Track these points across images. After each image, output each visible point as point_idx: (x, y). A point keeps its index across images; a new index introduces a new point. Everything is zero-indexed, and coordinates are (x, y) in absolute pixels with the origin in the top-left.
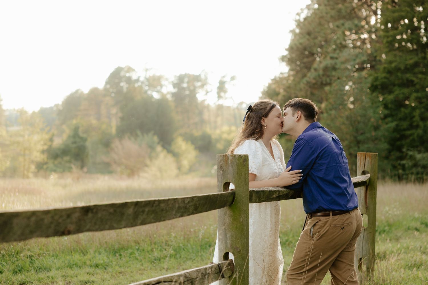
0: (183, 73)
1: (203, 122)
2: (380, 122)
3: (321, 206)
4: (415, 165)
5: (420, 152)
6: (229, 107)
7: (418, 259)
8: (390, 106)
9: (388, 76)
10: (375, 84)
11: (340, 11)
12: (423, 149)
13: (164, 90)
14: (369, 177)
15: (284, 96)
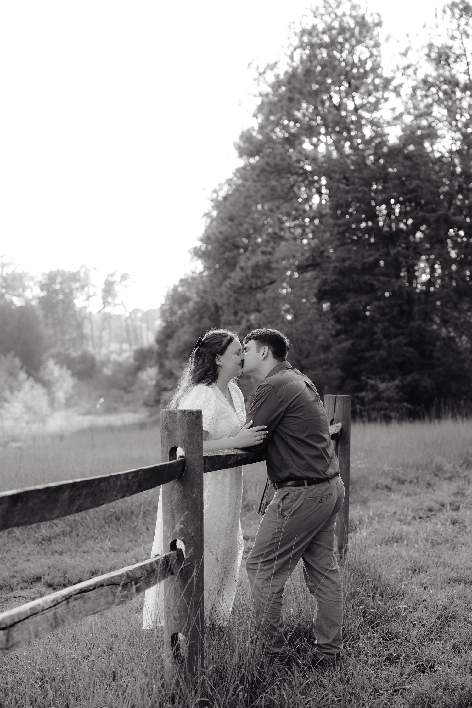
0: (55, 270)
1: (82, 337)
2: (331, 340)
3: (293, 474)
4: (378, 398)
5: (383, 381)
6: (119, 317)
7: (397, 531)
8: (343, 318)
9: (339, 278)
10: (323, 288)
11: (273, 189)
12: (387, 377)
13: (28, 294)
14: (340, 428)
15: (196, 302)
